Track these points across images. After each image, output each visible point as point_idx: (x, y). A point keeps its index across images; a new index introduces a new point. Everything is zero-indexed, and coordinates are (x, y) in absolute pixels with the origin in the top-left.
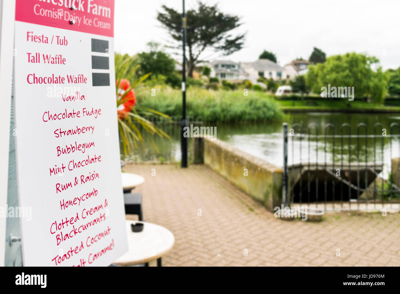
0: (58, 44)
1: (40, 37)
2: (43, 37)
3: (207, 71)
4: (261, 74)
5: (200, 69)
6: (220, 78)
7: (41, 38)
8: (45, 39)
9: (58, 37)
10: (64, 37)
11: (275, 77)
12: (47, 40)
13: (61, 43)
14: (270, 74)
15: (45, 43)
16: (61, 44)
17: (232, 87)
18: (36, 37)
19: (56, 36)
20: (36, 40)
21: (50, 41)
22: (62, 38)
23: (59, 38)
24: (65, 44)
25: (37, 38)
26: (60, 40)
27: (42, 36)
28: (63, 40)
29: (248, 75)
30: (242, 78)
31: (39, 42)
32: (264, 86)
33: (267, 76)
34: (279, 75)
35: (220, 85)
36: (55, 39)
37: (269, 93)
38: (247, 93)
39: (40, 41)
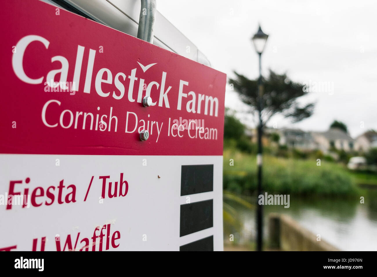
0: (103, 196)
1: (54, 188)
2: (61, 186)
3: (276, 138)
4: (332, 144)
5: (269, 135)
6: (290, 146)
7: (56, 193)
8: (66, 191)
9: (104, 178)
10: (122, 175)
11: (346, 147)
12: (74, 193)
13: (113, 193)
14: (342, 144)
15: (65, 203)
16: (110, 196)
17: (303, 156)
18: (38, 192)
19: (100, 177)
20: (38, 200)
21: (80, 195)
22: (115, 179)
23: (108, 181)
24: (121, 193)
25: (42, 194)
26: (110, 184)
27: (58, 184)
28: (116, 183)
29: (317, 144)
30: (312, 147)
31: (47, 204)
32: (335, 156)
33: (338, 145)
34: (351, 145)
35: (290, 153)
36: (98, 184)
37: (340, 165)
38: (319, 163)
39: (49, 201)
